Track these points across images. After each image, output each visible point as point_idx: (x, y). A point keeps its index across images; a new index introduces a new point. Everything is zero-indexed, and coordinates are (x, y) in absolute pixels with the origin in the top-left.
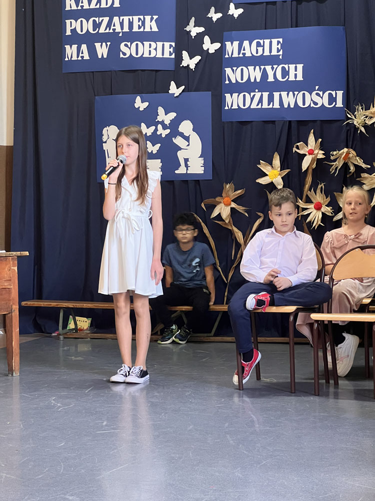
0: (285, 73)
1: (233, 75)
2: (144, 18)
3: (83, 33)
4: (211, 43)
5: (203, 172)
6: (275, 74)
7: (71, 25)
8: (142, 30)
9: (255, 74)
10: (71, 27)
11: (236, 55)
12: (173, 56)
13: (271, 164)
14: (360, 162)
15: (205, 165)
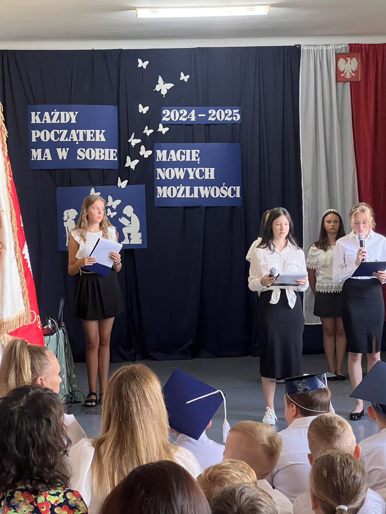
0: (202, 174)
1: (163, 174)
2: (95, 132)
3: (47, 140)
6: (194, 174)
8: (93, 140)
9: (179, 173)
10: (36, 136)
11: (164, 159)
12: (116, 159)
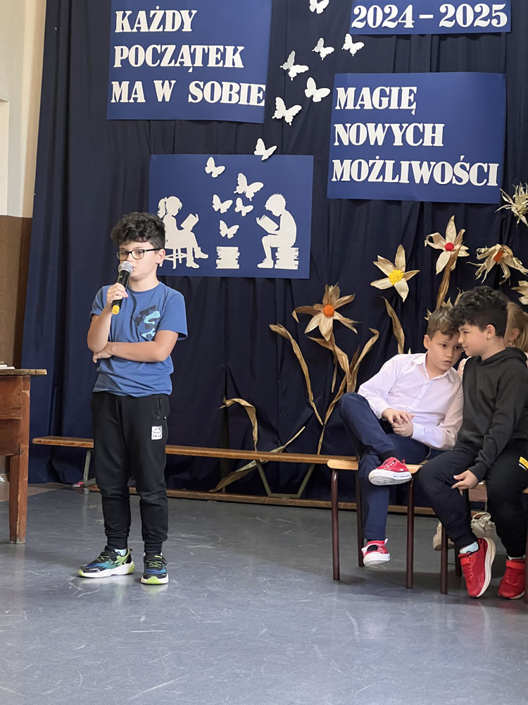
0: (418, 135)
1: (345, 134)
2: (225, 49)
3: (139, 65)
4: (317, 89)
5: (296, 268)
6: (404, 136)
7: (122, 54)
8: (221, 65)
9: (376, 134)
10: (122, 56)
11: (350, 106)
12: (263, 104)
13: (393, 261)
14: (518, 265)
15: (300, 258)
